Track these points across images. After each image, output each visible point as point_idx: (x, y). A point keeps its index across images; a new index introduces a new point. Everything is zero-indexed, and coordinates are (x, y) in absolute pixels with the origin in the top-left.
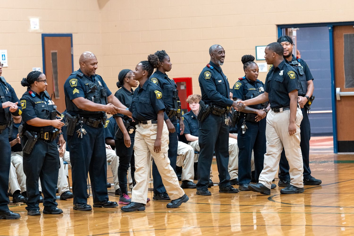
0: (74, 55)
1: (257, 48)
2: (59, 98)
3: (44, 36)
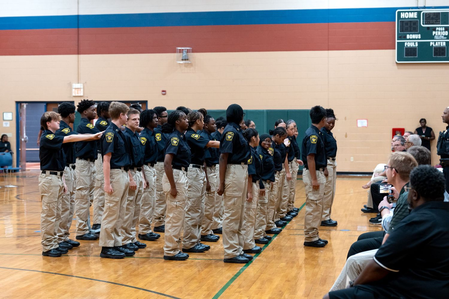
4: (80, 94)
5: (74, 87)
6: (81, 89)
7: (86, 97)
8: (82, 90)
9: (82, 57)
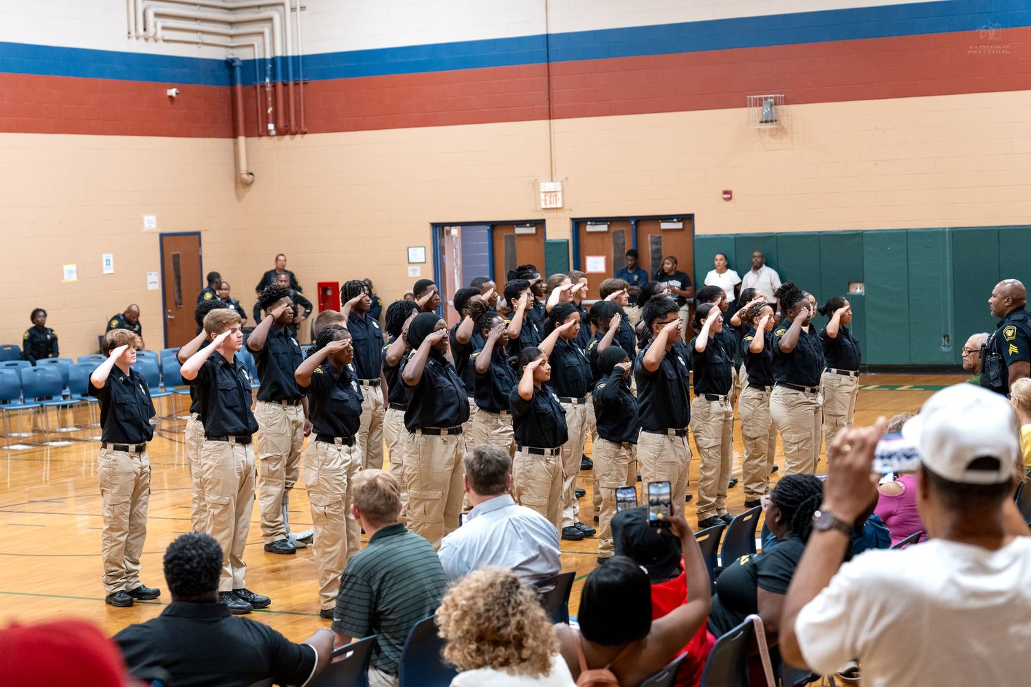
0: (203, 256)
1: (410, 249)
2: (182, 306)
3: (162, 236)
4: (556, 203)
5: (544, 191)
6: (557, 193)
7: (568, 209)
8: (559, 195)
9: (557, 123)
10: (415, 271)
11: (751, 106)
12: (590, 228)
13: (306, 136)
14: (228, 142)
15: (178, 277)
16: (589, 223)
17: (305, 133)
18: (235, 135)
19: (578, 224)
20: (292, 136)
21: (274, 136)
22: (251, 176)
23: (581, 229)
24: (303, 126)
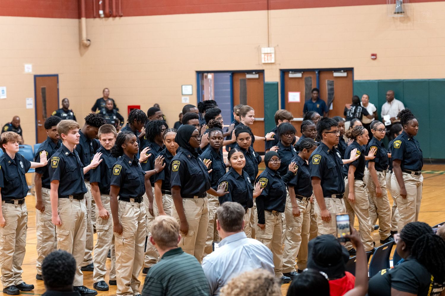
0: (60, 88)
1: (183, 87)
3: (36, 77)
4: (271, 60)
5: (264, 53)
6: (271, 54)
7: (278, 64)
8: (273, 56)
9: (272, 12)
10: (186, 99)
11: (389, 3)
12: (291, 75)
13: (123, 18)
14: (75, 21)
15: (45, 101)
16: (290, 72)
17: (121, 16)
18: (79, 17)
19: (284, 73)
20: (114, 18)
21: (102, 18)
22: (89, 42)
23: (286, 76)
24: (120, 12)
